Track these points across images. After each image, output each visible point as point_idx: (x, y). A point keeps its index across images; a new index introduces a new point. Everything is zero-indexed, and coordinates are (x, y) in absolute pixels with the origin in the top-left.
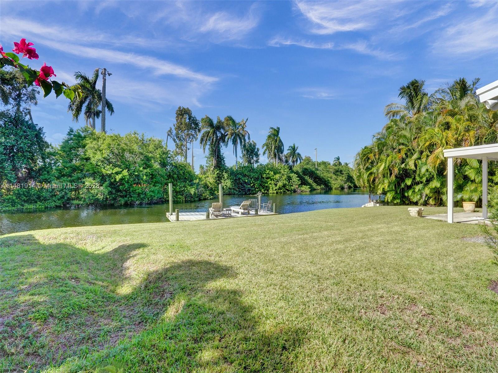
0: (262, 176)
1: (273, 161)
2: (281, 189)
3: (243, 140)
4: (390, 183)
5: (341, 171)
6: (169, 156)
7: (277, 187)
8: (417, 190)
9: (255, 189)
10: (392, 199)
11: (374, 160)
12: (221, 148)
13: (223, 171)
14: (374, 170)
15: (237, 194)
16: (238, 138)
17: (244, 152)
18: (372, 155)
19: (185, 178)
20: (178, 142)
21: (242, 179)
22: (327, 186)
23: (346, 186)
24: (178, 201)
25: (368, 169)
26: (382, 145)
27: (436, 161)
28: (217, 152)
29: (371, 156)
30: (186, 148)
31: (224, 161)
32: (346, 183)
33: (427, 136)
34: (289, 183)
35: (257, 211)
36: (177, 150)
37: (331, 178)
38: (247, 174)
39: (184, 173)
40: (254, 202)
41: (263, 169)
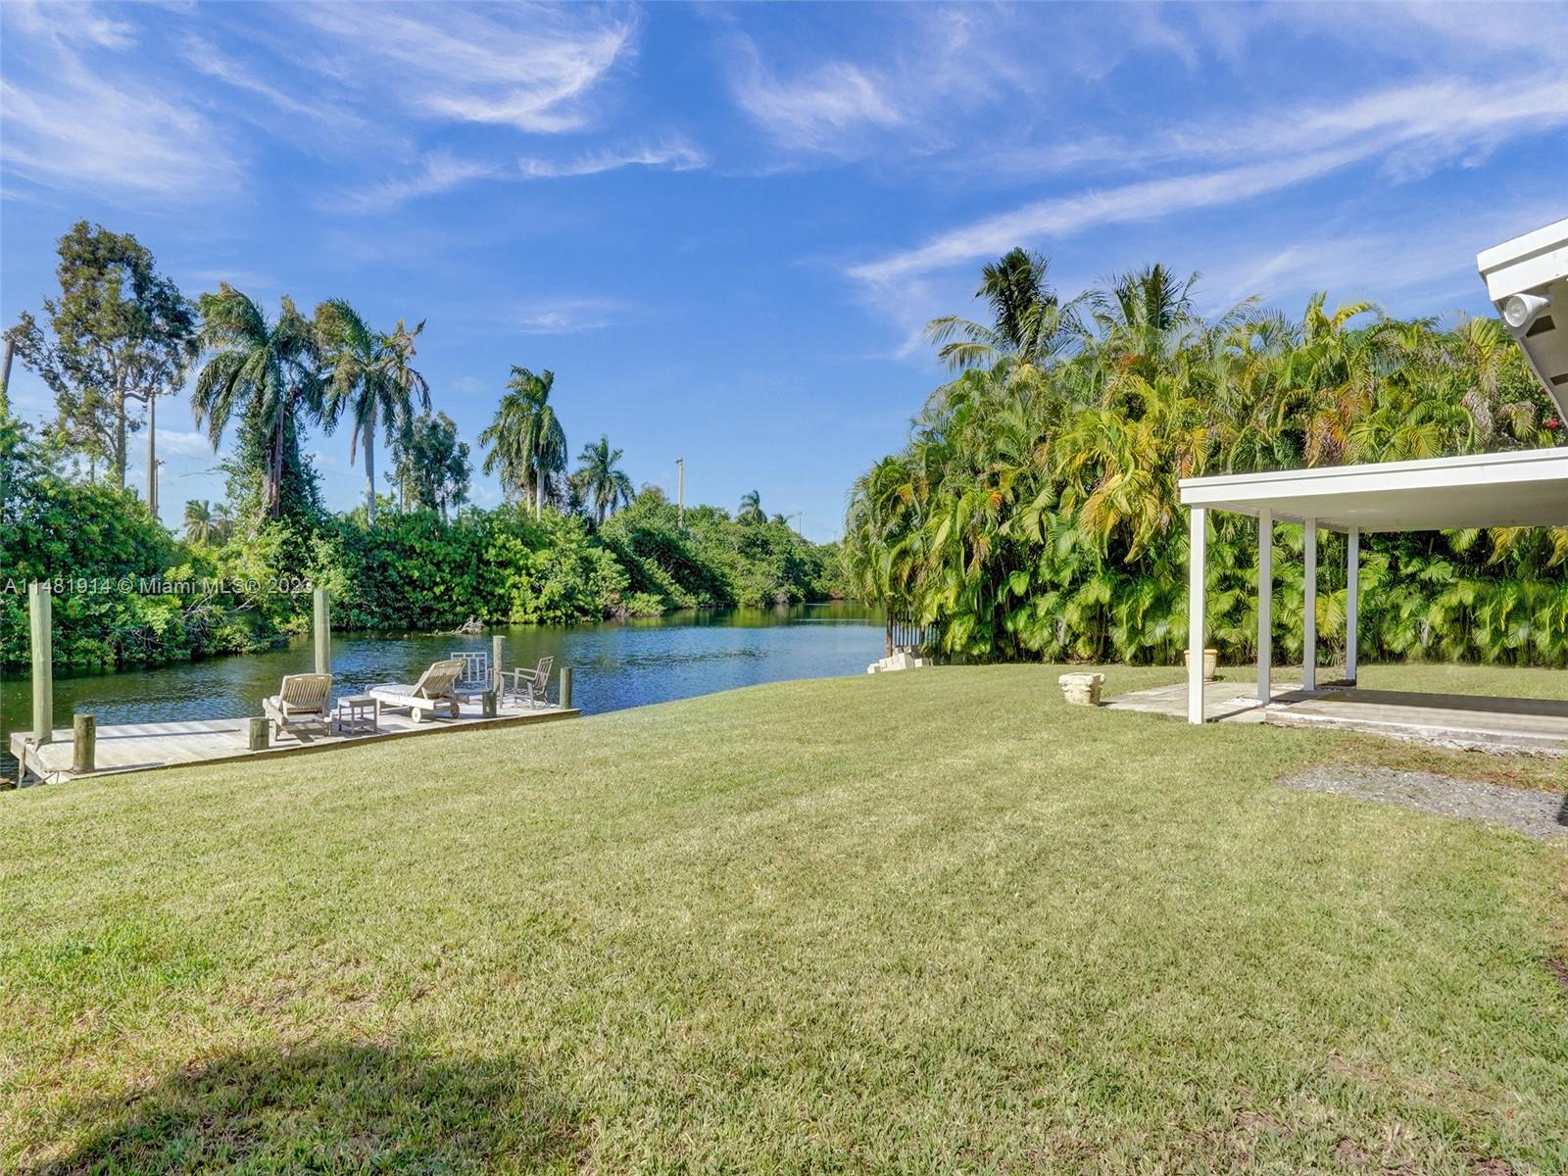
0: (480, 560)
1: (522, 498)
2: (557, 608)
3: (398, 409)
4: (962, 586)
5: (765, 543)
6: (19, 448)
7: (543, 600)
8: (1041, 612)
9: (453, 606)
10: (967, 643)
11: (913, 505)
12: (302, 436)
13: (310, 531)
14: (914, 540)
15: (373, 628)
16: (377, 398)
17: (403, 458)
18: (909, 487)
19: (117, 559)
20: (72, 390)
21: (395, 567)
22: (718, 595)
23: (781, 595)
24: (77, 664)
25: (893, 538)
26: (939, 458)
27: (1106, 518)
28: (280, 449)
29: (906, 490)
30: (123, 419)
31: (313, 489)
32: (782, 585)
33: (1080, 435)
34: (587, 583)
35: (490, 700)
36: (70, 424)
37: (733, 567)
38: (418, 547)
39: (108, 534)
40: (473, 661)
41: (484, 529)
